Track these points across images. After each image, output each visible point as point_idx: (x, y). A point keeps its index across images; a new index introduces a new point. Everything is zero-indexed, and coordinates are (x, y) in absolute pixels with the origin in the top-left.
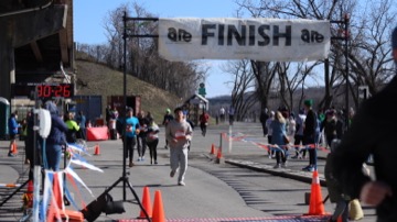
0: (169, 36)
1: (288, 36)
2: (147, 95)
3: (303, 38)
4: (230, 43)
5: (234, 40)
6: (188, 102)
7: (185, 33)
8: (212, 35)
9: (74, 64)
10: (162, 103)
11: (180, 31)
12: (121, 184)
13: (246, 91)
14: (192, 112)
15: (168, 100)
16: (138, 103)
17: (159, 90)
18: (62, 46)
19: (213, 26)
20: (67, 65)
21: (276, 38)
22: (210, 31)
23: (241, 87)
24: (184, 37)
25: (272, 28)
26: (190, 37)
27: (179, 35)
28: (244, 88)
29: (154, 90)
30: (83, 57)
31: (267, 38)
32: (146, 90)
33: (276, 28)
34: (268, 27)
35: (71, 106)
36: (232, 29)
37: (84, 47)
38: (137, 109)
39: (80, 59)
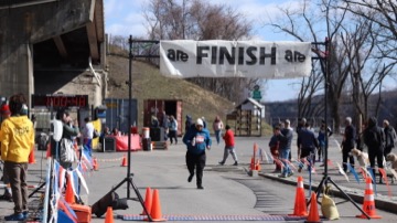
0: (169, 57)
1: (273, 56)
2: (192, 98)
3: (286, 58)
4: (221, 62)
5: (225, 60)
6: (239, 107)
7: (183, 53)
8: (206, 55)
9: (105, 60)
10: (210, 108)
11: (178, 52)
12: (126, 183)
13: (315, 94)
14: (244, 120)
15: (217, 105)
16: (179, 109)
17: (207, 93)
18: (90, 40)
19: (207, 48)
20: (97, 62)
21: (263, 58)
22: (204, 52)
23: (310, 89)
24: (182, 57)
25: (259, 49)
26: (187, 57)
27: (177, 56)
28: (313, 91)
29: (201, 92)
30: (116, 52)
31: (254, 58)
32: (192, 91)
33: (263, 49)
34: (255, 49)
35: (100, 111)
36: (223, 50)
37: (118, 39)
38: (179, 115)
39: (113, 54)
